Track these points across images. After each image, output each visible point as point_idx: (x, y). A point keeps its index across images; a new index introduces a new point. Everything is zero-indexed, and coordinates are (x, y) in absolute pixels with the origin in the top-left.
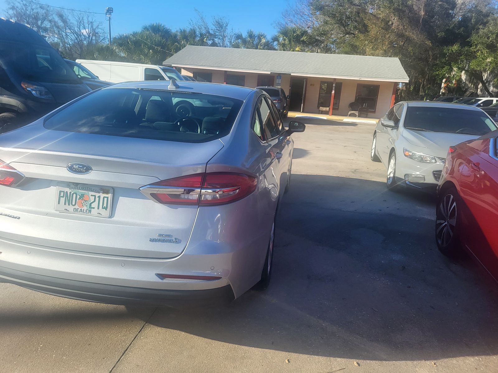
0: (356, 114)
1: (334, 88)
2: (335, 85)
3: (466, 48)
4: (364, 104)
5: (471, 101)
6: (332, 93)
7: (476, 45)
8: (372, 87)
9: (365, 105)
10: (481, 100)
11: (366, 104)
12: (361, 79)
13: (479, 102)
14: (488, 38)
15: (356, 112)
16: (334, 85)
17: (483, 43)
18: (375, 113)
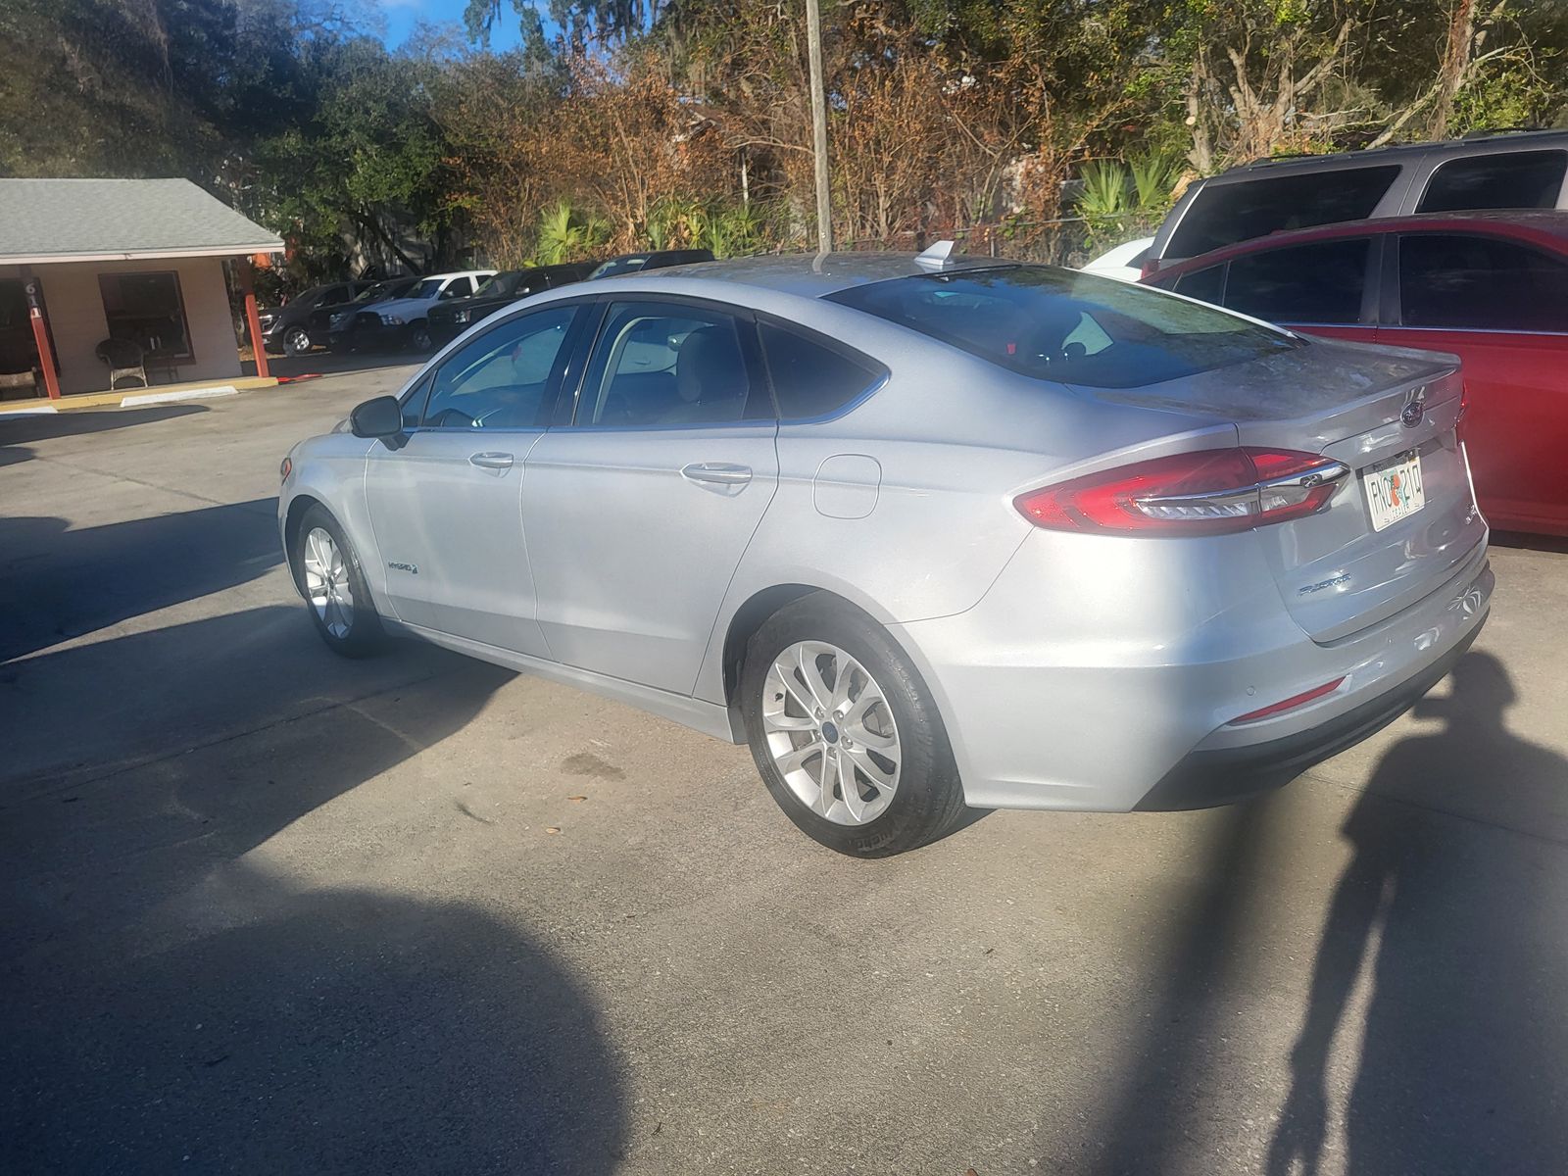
0: (138, 378)
1: (33, 298)
2: (34, 290)
3: (321, 143)
4: (152, 340)
5: (415, 288)
6: (32, 317)
7: (345, 132)
8: (152, 281)
9: (156, 342)
10: (443, 281)
11: (158, 339)
12: (129, 258)
13: (442, 288)
14: (367, 112)
15: (137, 369)
16: (28, 288)
17: (360, 128)
18: (194, 363)
